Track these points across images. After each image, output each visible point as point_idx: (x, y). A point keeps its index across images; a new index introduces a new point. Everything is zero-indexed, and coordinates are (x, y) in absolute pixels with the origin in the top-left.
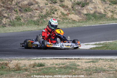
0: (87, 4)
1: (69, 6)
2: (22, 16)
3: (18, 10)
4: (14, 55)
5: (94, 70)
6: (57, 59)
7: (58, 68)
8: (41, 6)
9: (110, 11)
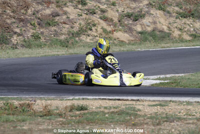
0: (143, 16)
1: (114, 19)
2: (42, 33)
3: (36, 24)
5: (164, 118)
6: (105, 99)
7: (108, 113)
8: (71, 17)
9: (176, 27)
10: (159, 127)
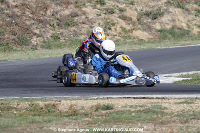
0: (161, 14)
1: (132, 17)
2: (62, 34)
3: (55, 25)
4: (59, 92)
5: (191, 115)
6: (130, 98)
7: (134, 112)
8: (90, 17)
9: (195, 25)
10: (186, 125)
